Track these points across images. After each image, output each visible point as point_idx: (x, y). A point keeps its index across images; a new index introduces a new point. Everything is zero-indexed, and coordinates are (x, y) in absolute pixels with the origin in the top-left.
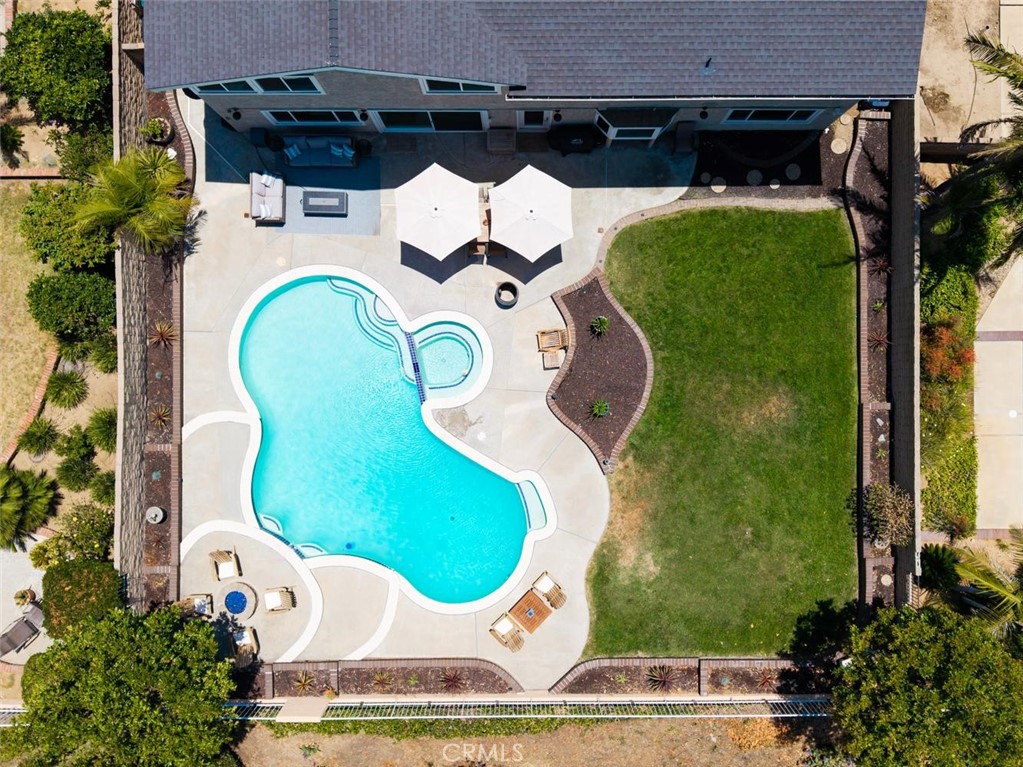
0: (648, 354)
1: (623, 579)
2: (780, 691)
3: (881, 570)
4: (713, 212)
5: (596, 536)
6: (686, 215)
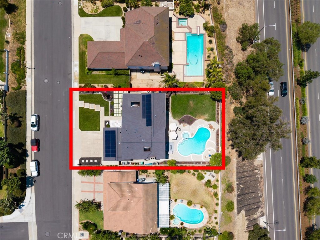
0: (186, 115)
1: (208, 118)
2: (219, 102)
3: (207, 92)
4: (171, 109)
5: (204, 120)
6: (172, 112)
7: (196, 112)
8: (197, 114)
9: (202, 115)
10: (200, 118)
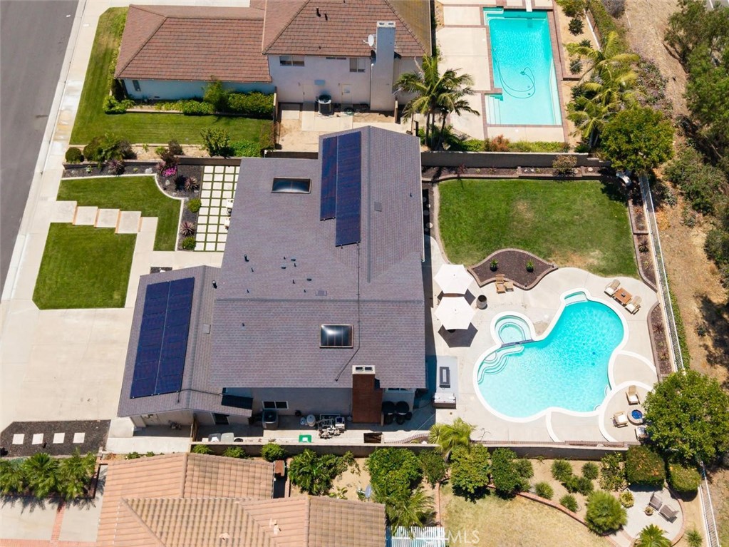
0: (504, 250)
2: (641, 204)
3: (587, 171)
4: (441, 227)
6: (443, 237)
7: (546, 240)
8: (552, 247)
9: (575, 251)
10: (566, 261)
